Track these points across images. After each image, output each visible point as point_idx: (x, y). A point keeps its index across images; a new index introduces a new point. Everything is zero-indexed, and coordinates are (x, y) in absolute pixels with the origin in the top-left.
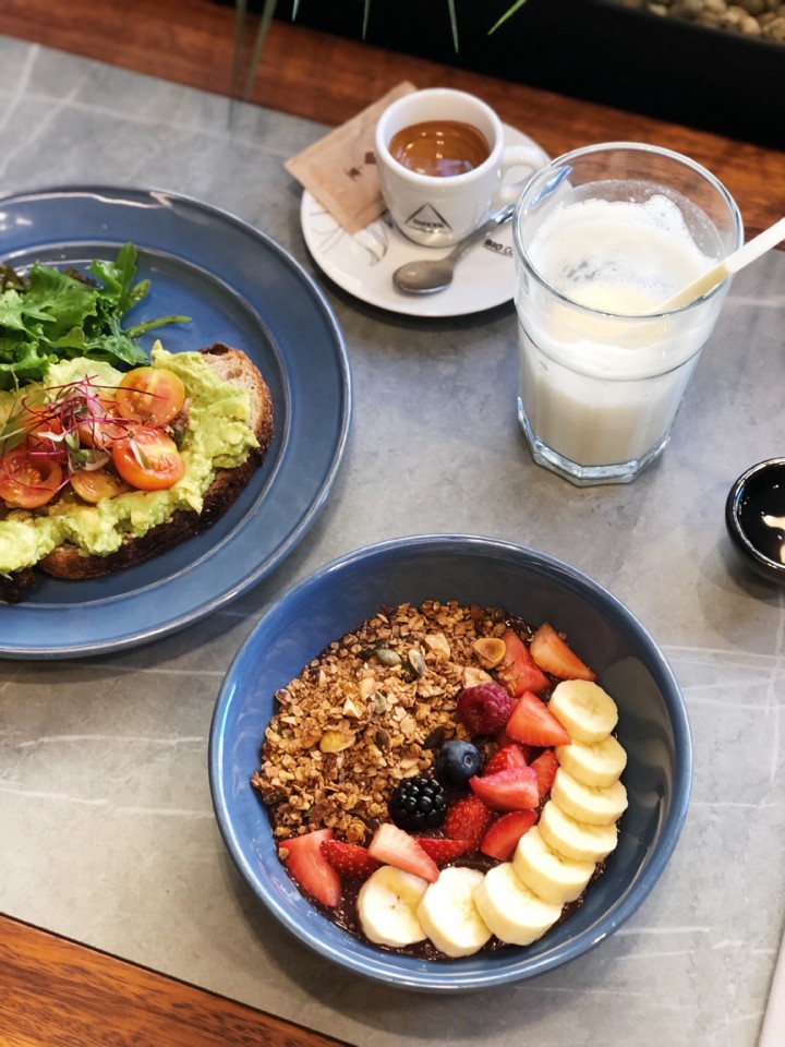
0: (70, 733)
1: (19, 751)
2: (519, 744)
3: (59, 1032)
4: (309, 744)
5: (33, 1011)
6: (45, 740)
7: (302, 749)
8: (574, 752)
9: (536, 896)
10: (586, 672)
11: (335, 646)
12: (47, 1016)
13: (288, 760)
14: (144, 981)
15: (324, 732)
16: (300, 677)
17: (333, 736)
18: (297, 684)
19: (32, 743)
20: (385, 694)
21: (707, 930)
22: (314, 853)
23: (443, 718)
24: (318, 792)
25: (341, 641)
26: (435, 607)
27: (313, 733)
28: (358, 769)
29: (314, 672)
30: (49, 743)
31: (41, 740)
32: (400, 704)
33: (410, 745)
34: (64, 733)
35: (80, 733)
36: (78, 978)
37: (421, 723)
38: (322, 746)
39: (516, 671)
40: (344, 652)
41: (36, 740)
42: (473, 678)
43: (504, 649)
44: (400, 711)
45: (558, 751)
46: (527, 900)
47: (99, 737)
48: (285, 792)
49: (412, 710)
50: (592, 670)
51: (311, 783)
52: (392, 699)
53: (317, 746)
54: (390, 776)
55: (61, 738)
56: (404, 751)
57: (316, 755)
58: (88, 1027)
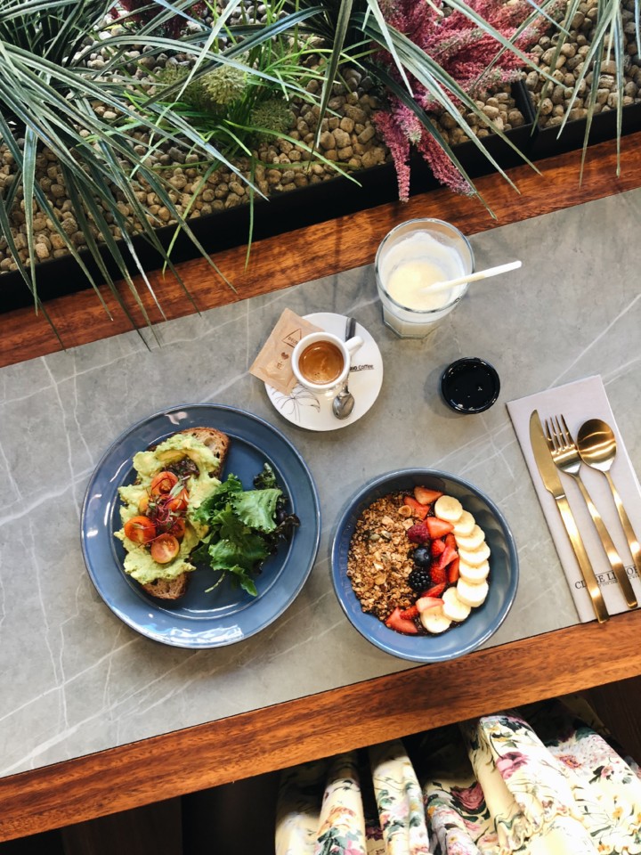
1: (271, 640)
2: (438, 539)
7: (370, 588)
8: (458, 529)
9: (476, 584)
10: (439, 494)
11: (352, 542)
13: (368, 595)
14: (370, 685)
15: (374, 579)
16: (349, 561)
17: (378, 579)
20: (384, 553)
22: (399, 619)
23: (407, 546)
27: (370, 581)
28: (393, 583)
29: (352, 556)
32: (391, 552)
33: (403, 563)
37: (402, 553)
38: (376, 584)
39: (418, 511)
40: (357, 542)
42: (408, 524)
43: (410, 508)
44: (393, 555)
45: (452, 533)
46: (474, 588)
49: (397, 551)
50: (440, 491)
51: (381, 598)
52: (388, 553)
54: (404, 578)
56: (403, 567)
57: (377, 588)
58: (363, 711)
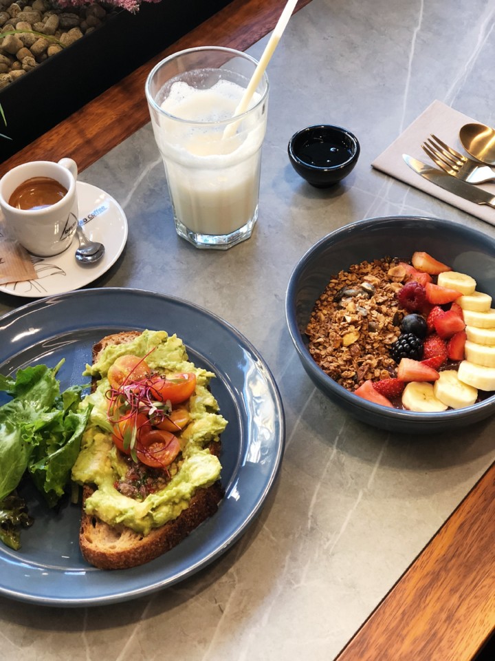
2: (439, 305)
4: (337, 346)
7: (335, 350)
8: (466, 299)
10: (446, 268)
11: (318, 302)
13: (330, 359)
15: (342, 336)
17: (347, 335)
20: (362, 307)
22: (372, 391)
23: (395, 309)
24: (355, 365)
25: (320, 299)
26: (357, 267)
27: (338, 339)
28: (368, 347)
32: (372, 308)
33: (387, 327)
37: (386, 315)
38: (344, 343)
40: (325, 303)
43: (403, 270)
44: (374, 312)
48: (338, 371)
49: (379, 311)
50: (448, 266)
51: (349, 362)
52: (368, 308)
53: (342, 345)
54: (385, 344)
56: (385, 330)
57: (344, 349)
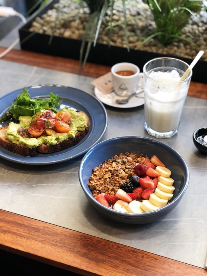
0: (44, 184)
1: (32, 187)
2: (149, 176)
3: (42, 239)
4: (101, 177)
5: (36, 235)
6: (38, 185)
7: (99, 179)
8: (162, 178)
9: (155, 205)
10: (163, 165)
12: (39, 236)
13: (96, 181)
15: (104, 174)
16: (98, 167)
17: (106, 175)
18: (98, 168)
19: (35, 185)
20: (118, 167)
21: (195, 219)
22: (103, 198)
23: (131, 172)
24: (103, 186)
26: (128, 154)
27: (102, 175)
28: (112, 182)
29: (101, 166)
30: (39, 186)
31: (37, 185)
32: (122, 168)
33: (124, 177)
34: (43, 184)
35: (46, 183)
36: (46, 229)
37: (126, 173)
38: (104, 177)
40: (108, 162)
41: (36, 185)
43: (145, 159)
44: (122, 170)
45: (158, 178)
47: (51, 184)
48: (96, 187)
49: (124, 170)
51: (101, 184)
52: (120, 167)
53: (103, 178)
54: (120, 183)
55: (42, 184)
